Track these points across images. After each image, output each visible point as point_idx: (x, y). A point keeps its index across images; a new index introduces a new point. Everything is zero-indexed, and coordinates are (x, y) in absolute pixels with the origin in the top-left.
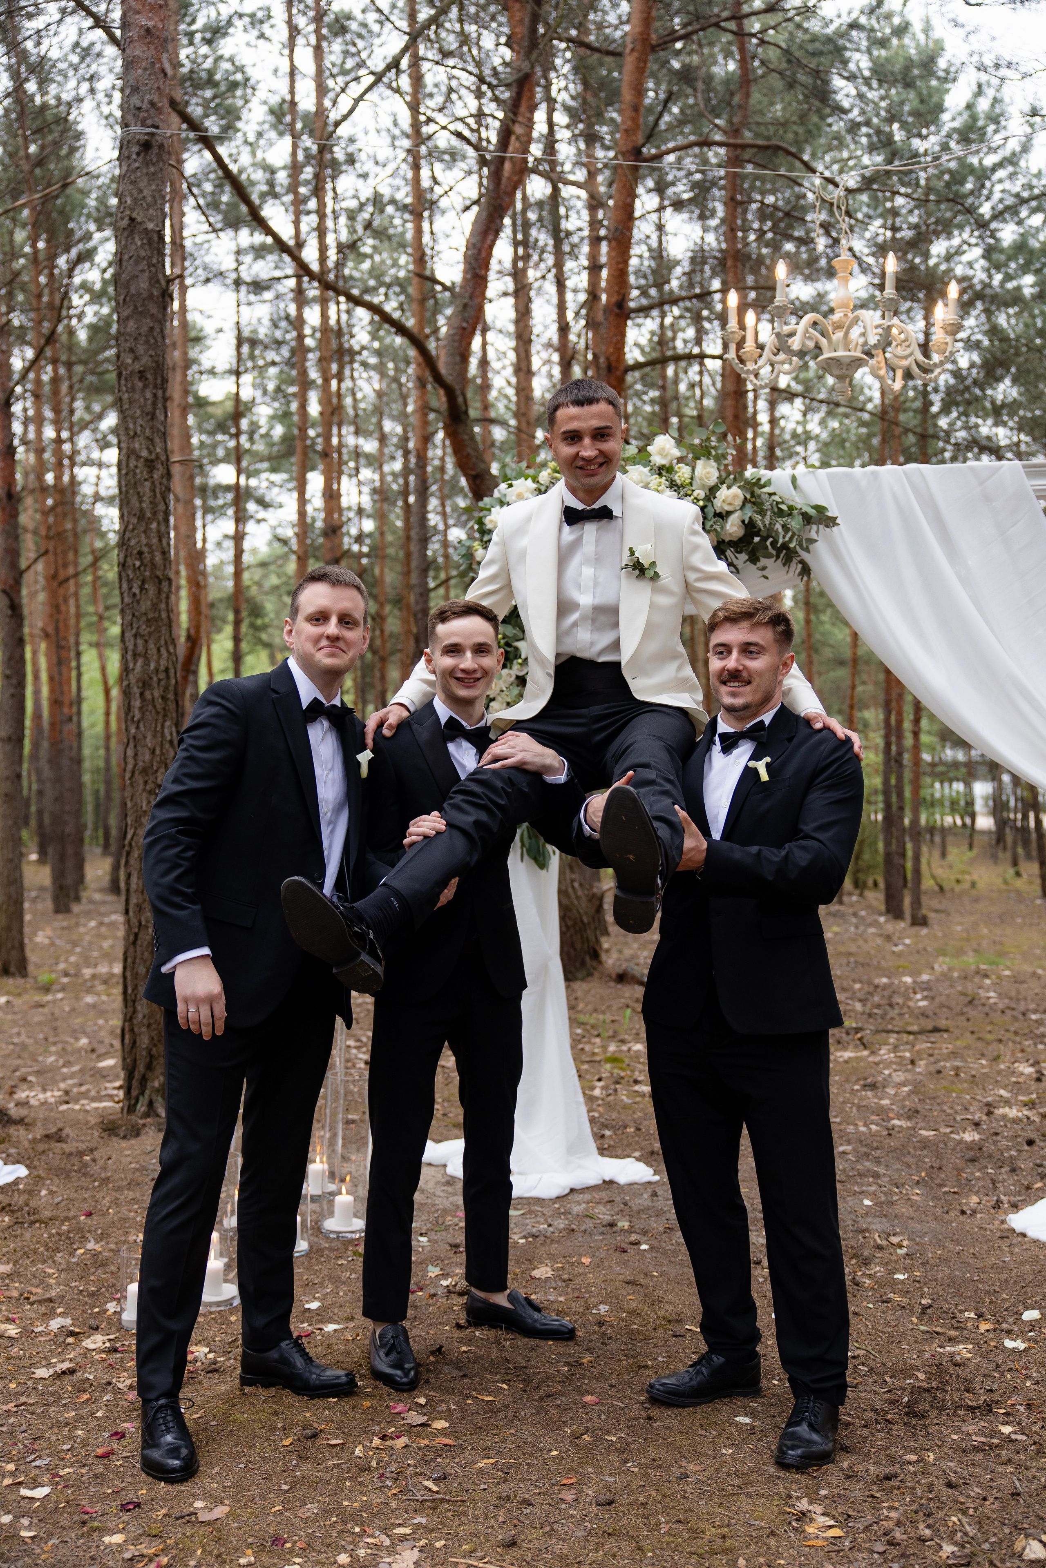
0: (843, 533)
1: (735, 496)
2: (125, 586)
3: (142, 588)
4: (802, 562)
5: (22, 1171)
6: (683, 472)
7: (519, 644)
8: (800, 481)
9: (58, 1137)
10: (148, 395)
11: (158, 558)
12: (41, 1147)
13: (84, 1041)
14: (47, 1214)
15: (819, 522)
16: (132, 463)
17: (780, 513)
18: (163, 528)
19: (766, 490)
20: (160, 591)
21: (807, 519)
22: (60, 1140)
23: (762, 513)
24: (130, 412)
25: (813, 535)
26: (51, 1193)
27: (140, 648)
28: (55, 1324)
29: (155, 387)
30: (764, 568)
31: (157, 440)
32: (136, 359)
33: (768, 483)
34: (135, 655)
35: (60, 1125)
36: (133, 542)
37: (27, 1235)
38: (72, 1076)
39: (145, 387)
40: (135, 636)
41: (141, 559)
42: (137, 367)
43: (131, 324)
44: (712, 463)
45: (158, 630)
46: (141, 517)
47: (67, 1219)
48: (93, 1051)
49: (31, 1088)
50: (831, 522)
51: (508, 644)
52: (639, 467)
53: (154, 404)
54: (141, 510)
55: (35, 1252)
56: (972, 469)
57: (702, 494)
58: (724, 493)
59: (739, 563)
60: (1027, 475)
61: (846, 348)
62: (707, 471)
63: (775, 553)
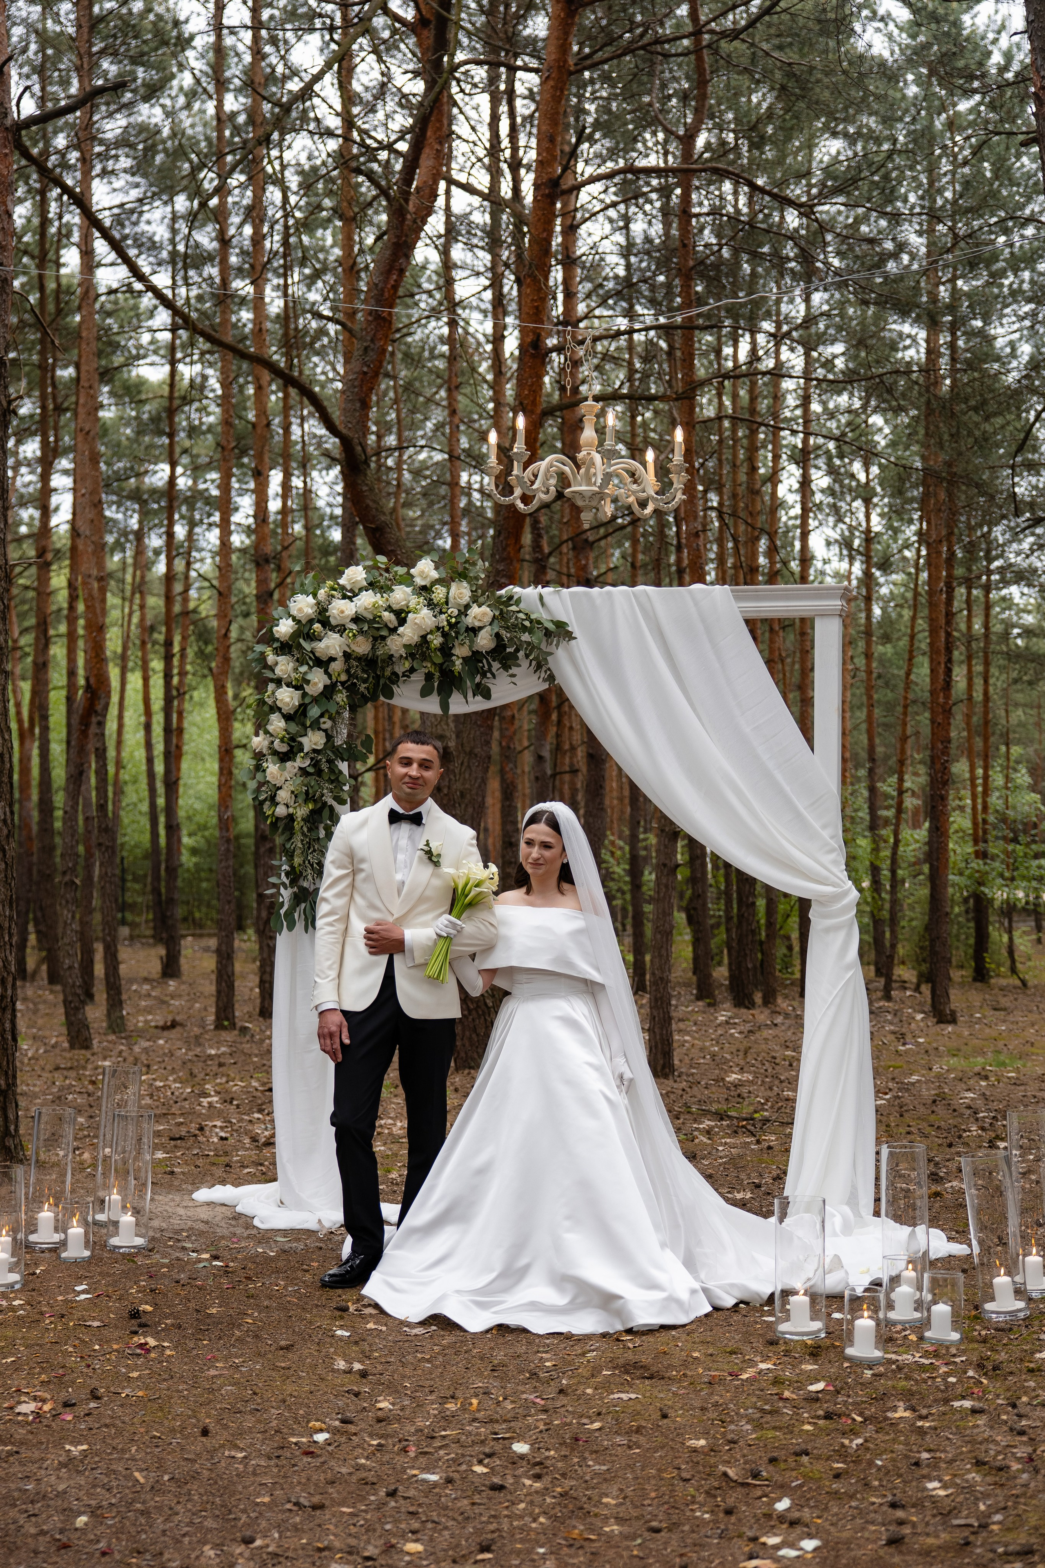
0: (582, 646)
1: (484, 614)
4: (547, 669)
6: (438, 593)
7: (304, 740)
8: (546, 599)
15: (559, 636)
17: (524, 629)
19: (514, 608)
21: (548, 633)
23: (509, 628)
25: (553, 648)
30: (513, 676)
33: (518, 601)
44: (465, 584)
50: (569, 636)
51: (293, 739)
52: (404, 587)
56: (690, 592)
57: (456, 612)
58: (475, 610)
59: (494, 670)
60: (737, 598)
61: (589, 483)
62: (461, 592)
63: (525, 663)
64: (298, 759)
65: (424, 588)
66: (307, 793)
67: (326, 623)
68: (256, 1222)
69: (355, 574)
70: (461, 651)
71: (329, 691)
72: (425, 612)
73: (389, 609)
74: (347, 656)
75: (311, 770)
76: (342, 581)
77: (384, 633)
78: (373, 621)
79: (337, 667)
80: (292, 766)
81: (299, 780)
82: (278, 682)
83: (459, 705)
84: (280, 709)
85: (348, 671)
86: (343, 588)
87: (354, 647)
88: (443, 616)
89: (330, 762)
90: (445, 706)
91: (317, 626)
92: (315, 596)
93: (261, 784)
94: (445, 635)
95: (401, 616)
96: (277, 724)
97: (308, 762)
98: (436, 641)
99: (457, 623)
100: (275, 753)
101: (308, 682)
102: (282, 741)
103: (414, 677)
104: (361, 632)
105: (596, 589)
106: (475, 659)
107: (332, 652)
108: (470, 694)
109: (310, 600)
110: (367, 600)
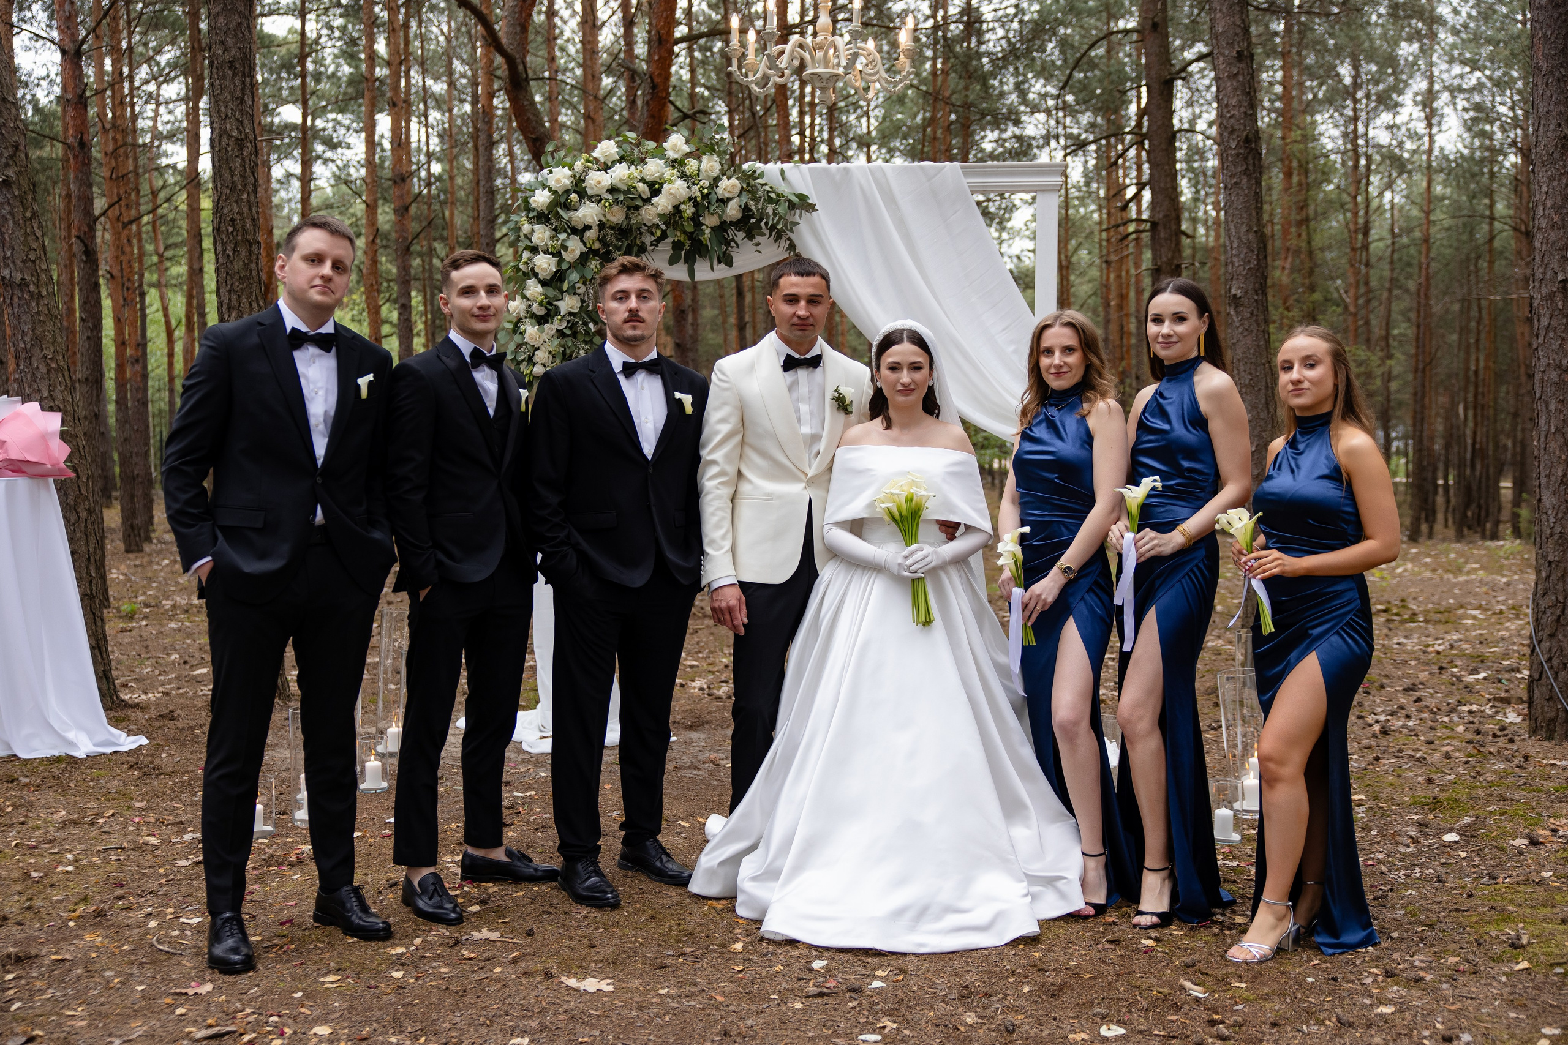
0: (821, 217)
1: (734, 186)
2: (219, 248)
3: (235, 251)
4: (789, 239)
5: (144, 741)
6: (692, 165)
7: (559, 303)
8: (787, 174)
9: (171, 716)
10: (238, 82)
11: (249, 224)
12: (157, 724)
13: (175, 657)
14: (169, 769)
15: (801, 208)
16: (224, 142)
17: (770, 201)
18: (252, 198)
19: (759, 181)
20: (250, 253)
21: (792, 206)
22: (173, 719)
23: (756, 200)
24: (222, 97)
25: (797, 219)
26: (170, 755)
27: (234, 302)
28: (188, 837)
29: (244, 75)
30: (758, 244)
31: (246, 122)
32: (226, 50)
33: (762, 175)
34: (229, 308)
35: (171, 708)
36: (226, 211)
37: (155, 783)
38: (169, 682)
39: (234, 75)
40: (229, 292)
41: (233, 225)
42: (227, 57)
43: (221, 19)
44: (716, 158)
45: (249, 287)
46: (233, 188)
47: (187, 772)
48: (185, 662)
49: (133, 692)
50: (811, 208)
51: (549, 303)
52: (657, 160)
53: (243, 90)
54: (233, 182)
55: (164, 794)
56: (922, 168)
57: (707, 184)
58: (724, 183)
59: (738, 239)
60: (966, 174)
61: (827, 66)
62: (711, 164)
63: (767, 232)
64: (556, 322)
65: (675, 161)
66: (564, 353)
67: (582, 194)
68: (525, 747)
69: (607, 148)
70: (709, 221)
71: (584, 259)
72: (680, 184)
73: (642, 180)
74: (602, 226)
75: (568, 332)
76: (595, 154)
77: (639, 203)
78: (629, 191)
79: (591, 234)
80: (550, 328)
81: (556, 342)
82: (535, 250)
83: (704, 272)
84: (536, 275)
85: (601, 240)
86: (597, 160)
87: (609, 217)
88: (696, 187)
89: (585, 324)
90: (692, 273)
91: (574, 196)
92: (571, 168)
93: (519, 346)
94: (696, 205)
95: (655, 188)
96: (534, 289)
97: (565, 325)
98: (689, 210)
99: (709, 194)
100: (533, 316)
101: (566, 248)
102: (541, 304)
103: (661, 246)
104: (616, 201)
105: (834, 165)
106: (722, 228)
107: (589, 220)
108: (715, 262)
109: (566, 170)
110: (621, 172)
